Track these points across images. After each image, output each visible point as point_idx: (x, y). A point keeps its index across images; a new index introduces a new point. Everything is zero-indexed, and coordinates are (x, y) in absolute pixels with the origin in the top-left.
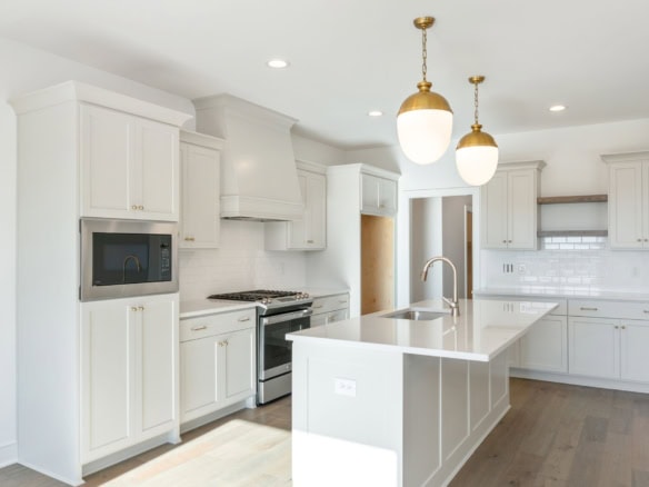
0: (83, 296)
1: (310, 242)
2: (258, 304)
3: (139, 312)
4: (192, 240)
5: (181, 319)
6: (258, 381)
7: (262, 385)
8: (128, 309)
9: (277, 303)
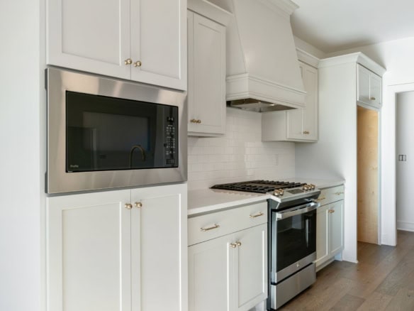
0: (51, 188)
1: (307, 133)
2: (269, 196)
3: (135, 210)
4: (199, 122)
5: (189, 217)
6: (270, 283)
7: (274, 288)
8: (121, 205)
9: (289, 196)
